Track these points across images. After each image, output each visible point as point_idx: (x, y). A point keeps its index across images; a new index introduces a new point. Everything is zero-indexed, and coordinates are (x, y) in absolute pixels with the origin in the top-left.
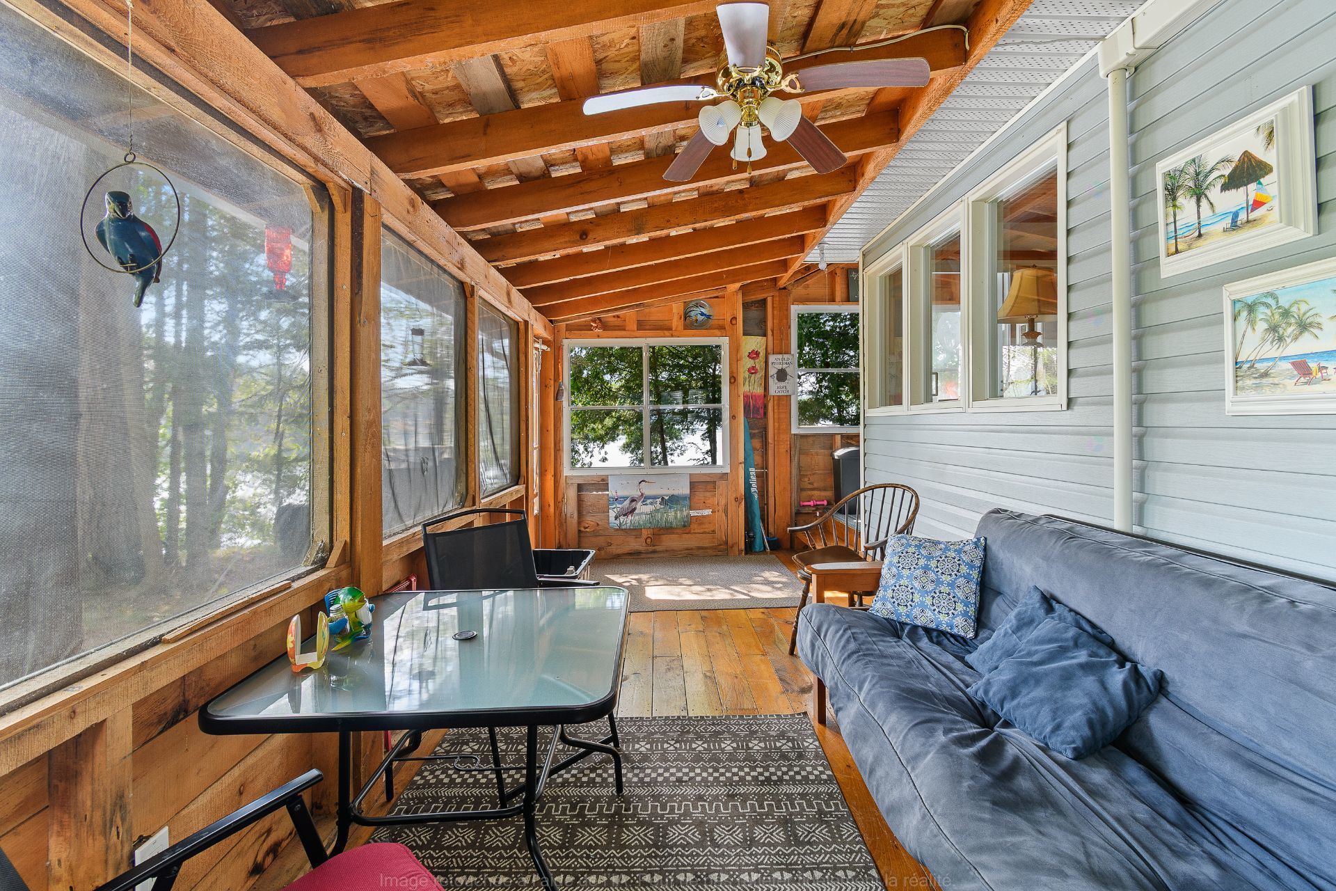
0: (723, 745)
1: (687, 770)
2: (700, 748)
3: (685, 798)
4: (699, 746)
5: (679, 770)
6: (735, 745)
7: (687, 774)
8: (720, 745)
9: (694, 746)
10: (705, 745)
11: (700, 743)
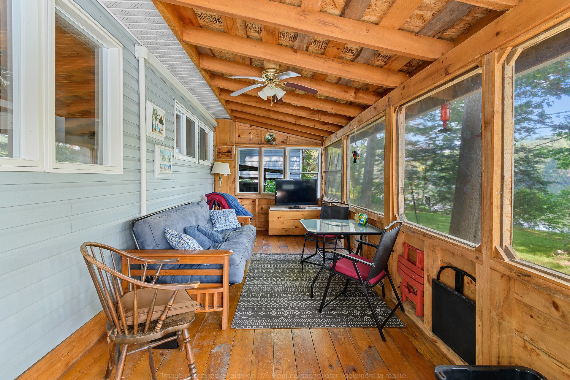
0: (276, 313)
1: (290, 304)
2: (285, 312)
3: (291, 297)
4: (286, 313)
5: (293, 304)
6: (271, 313)
7: (290, 303)
8: (277, 313)
9: (288, 313)
10: (283, 313)
11: (285, 314)
